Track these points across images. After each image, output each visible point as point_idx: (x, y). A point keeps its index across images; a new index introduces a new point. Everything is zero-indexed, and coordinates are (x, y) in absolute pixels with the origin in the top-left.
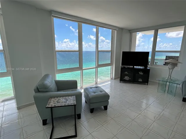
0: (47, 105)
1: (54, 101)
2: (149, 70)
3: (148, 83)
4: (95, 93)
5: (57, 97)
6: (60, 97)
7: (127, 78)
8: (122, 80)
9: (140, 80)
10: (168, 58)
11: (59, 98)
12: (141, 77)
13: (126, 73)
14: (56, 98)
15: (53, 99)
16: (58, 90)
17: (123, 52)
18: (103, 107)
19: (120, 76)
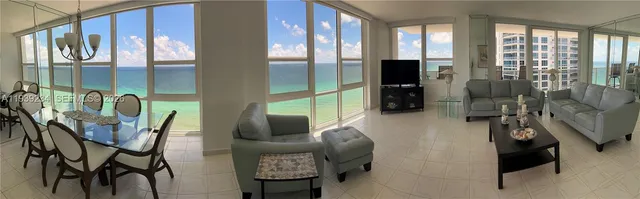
0: (257, 173)
1: (270, 165)
2: (422, 88)
3: (423, 108)
4: (345, 141)
5: (276, 154)
6: (282, 154)
7: (392, 105)
8: (385, 109)
9: (412, 106)
10: (441, 68)
11: (278, 157)
12: (413, 100)
13: (390, 96)
14: (273, 157)
15: (267, 159)
16: (274, 134)
17: (383, 61)
18: (362, 167)
19: (379, 102)
